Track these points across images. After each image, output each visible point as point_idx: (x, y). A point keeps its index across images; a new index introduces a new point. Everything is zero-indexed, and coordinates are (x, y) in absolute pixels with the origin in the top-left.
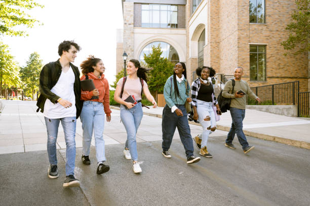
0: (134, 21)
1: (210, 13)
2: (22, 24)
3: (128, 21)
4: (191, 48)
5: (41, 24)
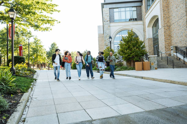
0: (110, 19)
1: (162, 7)
2: (47, 24)
3: (106, 20)
4: (148, 32)
5: (58, 22)
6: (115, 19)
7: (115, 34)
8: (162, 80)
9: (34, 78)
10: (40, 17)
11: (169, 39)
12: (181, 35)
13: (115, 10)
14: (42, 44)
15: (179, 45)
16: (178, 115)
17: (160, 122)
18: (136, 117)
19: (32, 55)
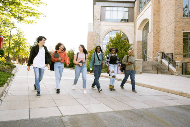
0: (101, 17)
1: (153, 11)
2: (33, 16)
3: (97, 17)
4: (138, 35)
5: (44, 16)
6: (106, 18)
7: (104, 34)
8: (142, 84)
9: (12, 73)
10: (25, 9)
11: (158, 44)
12: (169, 41)
13: (107, 8)
14: (25, 37)
15: (166, 51)
16: (142, 116)
17: (124, 120)
18: (104, 116)
19: (13, 49)
